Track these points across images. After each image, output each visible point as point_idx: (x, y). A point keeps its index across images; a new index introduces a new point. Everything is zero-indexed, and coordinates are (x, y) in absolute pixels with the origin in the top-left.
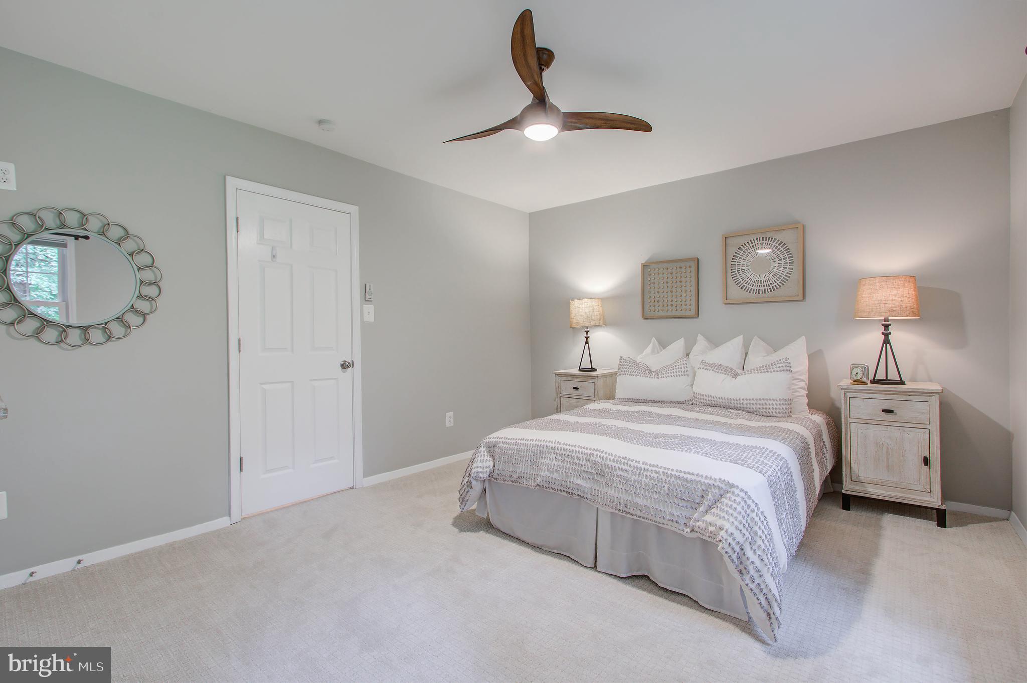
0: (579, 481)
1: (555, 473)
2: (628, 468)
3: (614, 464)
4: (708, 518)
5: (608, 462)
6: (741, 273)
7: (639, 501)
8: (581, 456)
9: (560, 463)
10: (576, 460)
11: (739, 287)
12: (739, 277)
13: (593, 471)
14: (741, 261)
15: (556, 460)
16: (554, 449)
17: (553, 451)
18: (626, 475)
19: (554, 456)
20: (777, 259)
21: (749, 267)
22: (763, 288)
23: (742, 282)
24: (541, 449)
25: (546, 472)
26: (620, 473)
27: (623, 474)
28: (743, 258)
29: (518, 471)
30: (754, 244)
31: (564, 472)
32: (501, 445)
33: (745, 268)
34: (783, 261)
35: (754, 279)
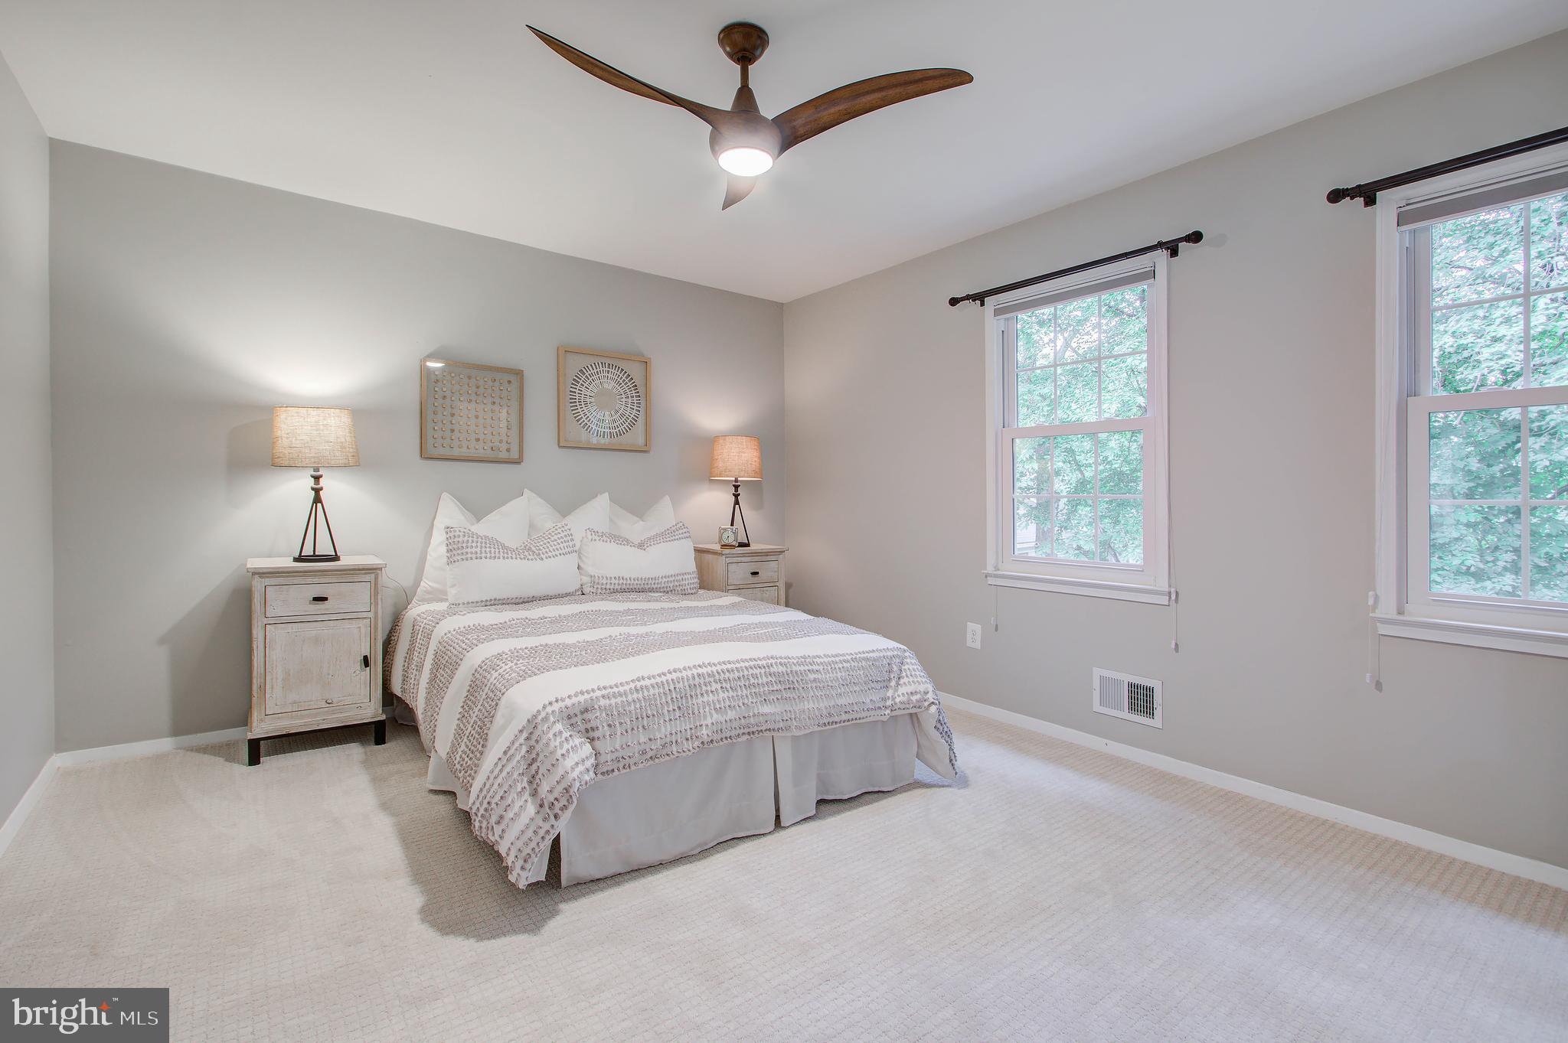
0: (766, 709)
1: (729, 712)
2: (817, 668)
3: (802, 668)
4: (902, 690)
5: (794, 668)
6: (583, 406)
7: (842, 701)
8: (757, 671)
9: (731, 693)
10: (752, 681)
11: (580, 424)
12: (580, 410)
13: (779, 687)
14: (583, 389)
15: (723, 692)
16: (714, 676)
17: (712, 680)
18: (820, 676)
19: (718, 686)
20: (623, 396)
21: (593, 400)
22: (608, 430)
23: (584, 418)
24: (691, 682)
25: (715, 716)
26: (812, 676)
27: (816, 676)
28: (585, 385)
29: (658, 736)
30: (598, 370)
31: (741, 705)
32: (602, 702)
33: (588, 400)
34: (630, 400)
35: (598, 416)
